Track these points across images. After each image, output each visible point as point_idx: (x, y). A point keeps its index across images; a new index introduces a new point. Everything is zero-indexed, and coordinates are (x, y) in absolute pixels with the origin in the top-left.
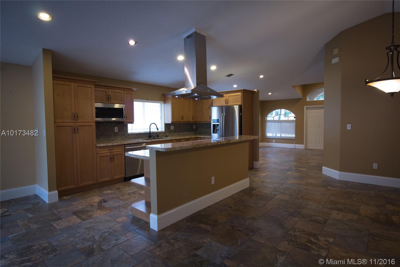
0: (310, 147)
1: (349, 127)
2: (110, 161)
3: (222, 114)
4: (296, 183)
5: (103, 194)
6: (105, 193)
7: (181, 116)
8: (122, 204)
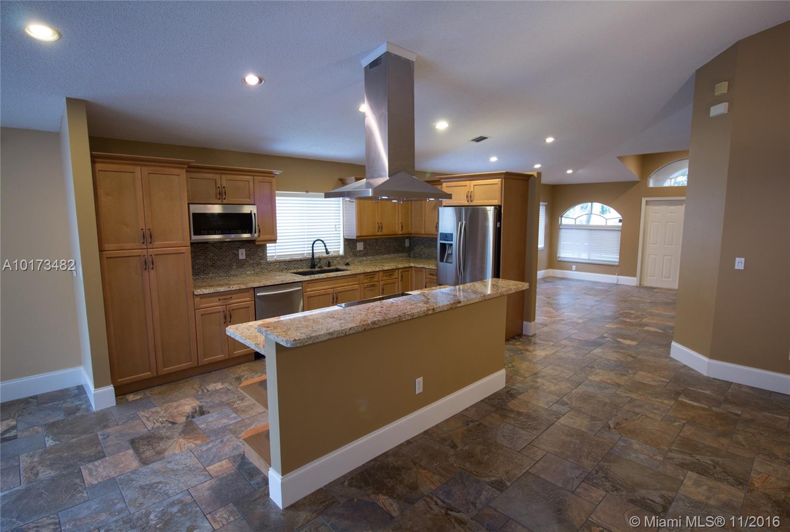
0: (649, 282)
1: (740, 263)
2: (225, 323)
3: (460, 223)
4: (609, 381)
5: (205, 391)
6: (209, 389)
7: (378, 223)
8: (233, 422)
